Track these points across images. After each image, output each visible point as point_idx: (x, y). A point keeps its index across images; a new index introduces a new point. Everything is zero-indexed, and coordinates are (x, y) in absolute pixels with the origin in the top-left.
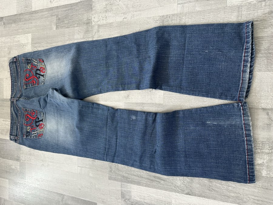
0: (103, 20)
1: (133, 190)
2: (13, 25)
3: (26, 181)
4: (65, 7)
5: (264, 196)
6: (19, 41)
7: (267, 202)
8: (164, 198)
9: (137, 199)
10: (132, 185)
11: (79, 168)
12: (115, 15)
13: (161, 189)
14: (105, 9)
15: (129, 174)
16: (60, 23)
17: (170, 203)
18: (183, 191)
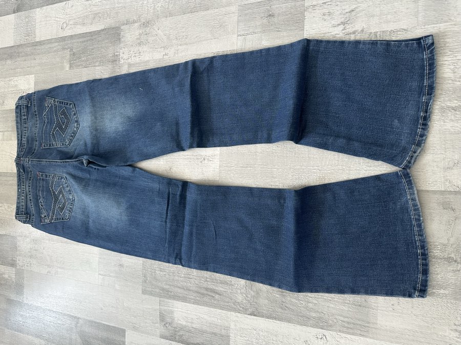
0: (135, 56)
1: (176, 309)
2: (9, 62)
3: (25, 296)
4: (83, 37)
5: (356, 316)
6: (16, 86)
8: (219, 321)
9: (181, 323)
10: (175, 302)
11: (100, 276)
12: (151, 50)
13: (215, 307)
14: (139, 41)
15: (170, 285)
16: (75, 60)
17: (227, 328)
18: (246, 310)
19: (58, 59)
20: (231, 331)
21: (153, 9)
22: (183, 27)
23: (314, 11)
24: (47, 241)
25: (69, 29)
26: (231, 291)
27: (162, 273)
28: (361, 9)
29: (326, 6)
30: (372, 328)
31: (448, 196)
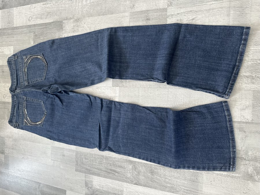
1: (94, 180)
3: (10, 170)
4: (41, 26)
5: (191, 187)
6: (3, 52)
7: (194, 192)
8: (118, 187)
9: (97, 187)
10: (93, 176)
11: (52, 161)
14: (73, 30)
15: (91, 167)
16: (37, 39)
17: (122, 191)
18: (132, 182)
19: (27, 38)
20: (124, 193)
21: (82, 12)
22: (99, 24)
23: (172, 18)
24: (22, 141)
25: (33, 21)
26: (124, 171)
27: (86, 160)
28: (198, 18)
29: (179, 16)
30: (200, 193)
31: (242, 124)
